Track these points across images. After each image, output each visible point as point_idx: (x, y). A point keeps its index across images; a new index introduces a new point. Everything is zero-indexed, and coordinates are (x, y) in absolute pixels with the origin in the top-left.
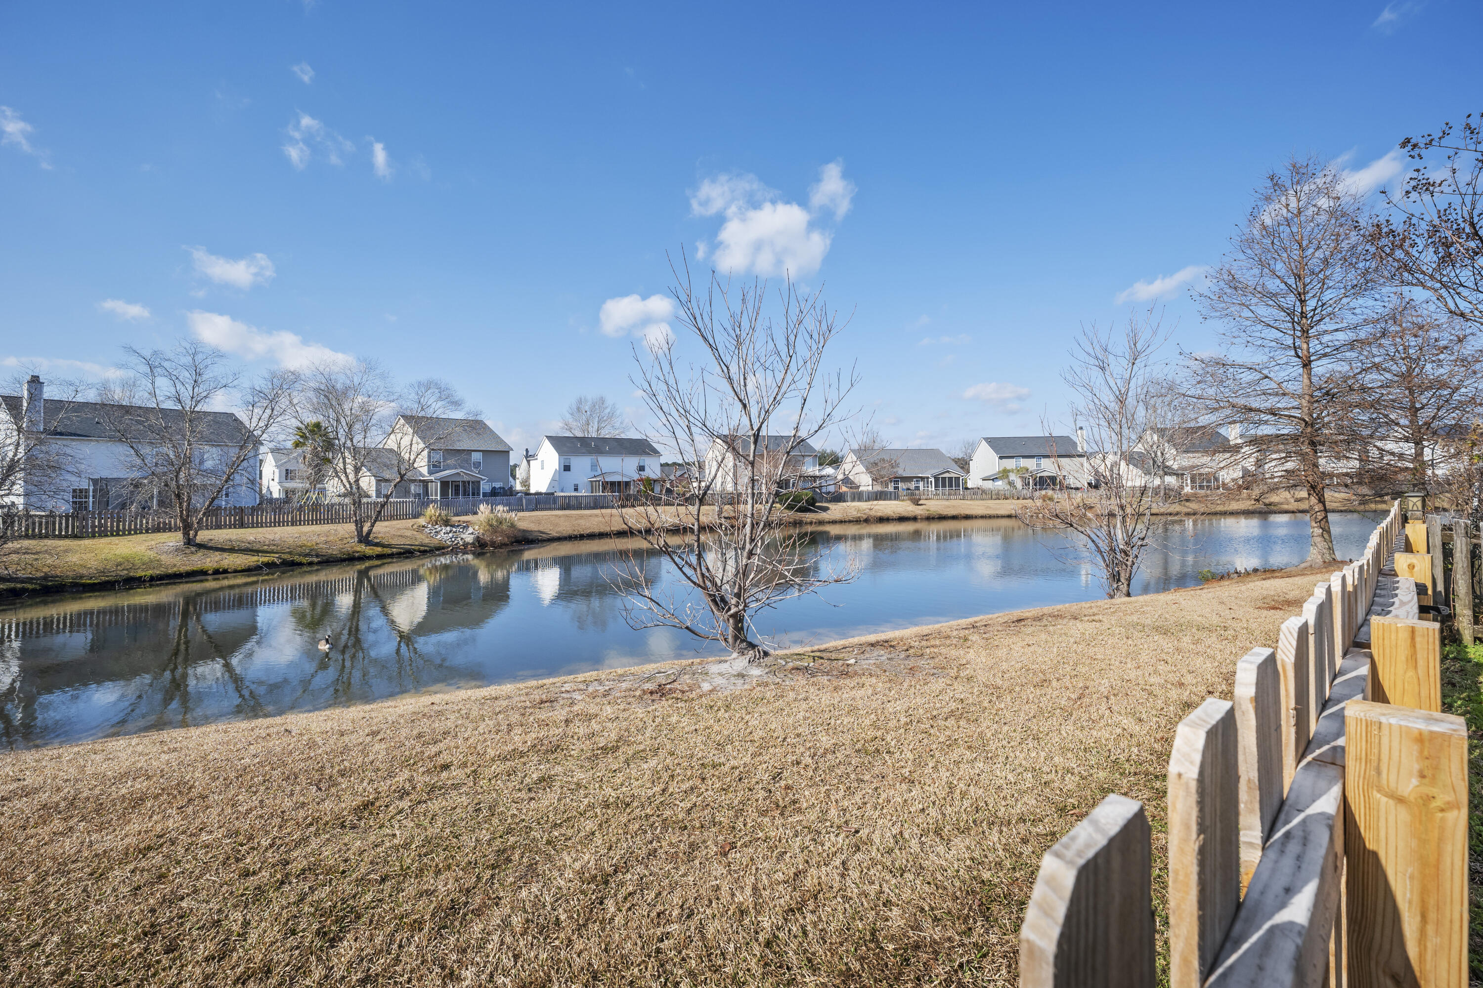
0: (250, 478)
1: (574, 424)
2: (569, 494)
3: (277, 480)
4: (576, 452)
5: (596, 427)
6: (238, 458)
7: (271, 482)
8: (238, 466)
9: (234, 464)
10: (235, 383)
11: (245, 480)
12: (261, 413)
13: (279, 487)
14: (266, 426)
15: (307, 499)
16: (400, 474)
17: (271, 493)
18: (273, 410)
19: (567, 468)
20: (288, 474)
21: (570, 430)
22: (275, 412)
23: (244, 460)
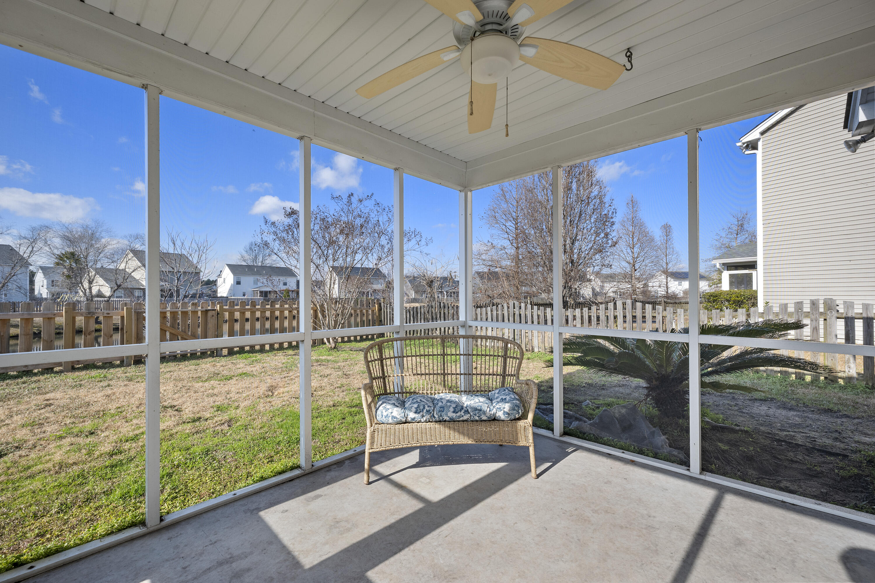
0: (18, 285)
1: (247, 257)
2: (239, 298)
3: (45, 287)
4: (244, 274)
5: (261, 259)
6: (10, 274)
7: (41, 288)
8: (10, 279)
9: (7, 278)
10: (8, 232)
11: (15, 287)
12: (26, 249)
13: (47, 291)
14: (29, 257)
15: (62, 298)
16: (117, 284)
17: (41, 294)
18: (33, 248)
19: (238, 283)
20: (53, 283)
21: (244, 261)
22: (34, 249)
23: (14, 275)
